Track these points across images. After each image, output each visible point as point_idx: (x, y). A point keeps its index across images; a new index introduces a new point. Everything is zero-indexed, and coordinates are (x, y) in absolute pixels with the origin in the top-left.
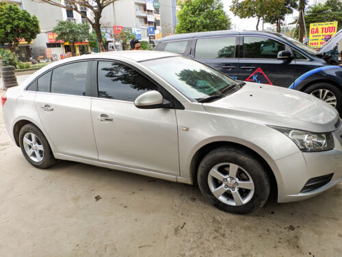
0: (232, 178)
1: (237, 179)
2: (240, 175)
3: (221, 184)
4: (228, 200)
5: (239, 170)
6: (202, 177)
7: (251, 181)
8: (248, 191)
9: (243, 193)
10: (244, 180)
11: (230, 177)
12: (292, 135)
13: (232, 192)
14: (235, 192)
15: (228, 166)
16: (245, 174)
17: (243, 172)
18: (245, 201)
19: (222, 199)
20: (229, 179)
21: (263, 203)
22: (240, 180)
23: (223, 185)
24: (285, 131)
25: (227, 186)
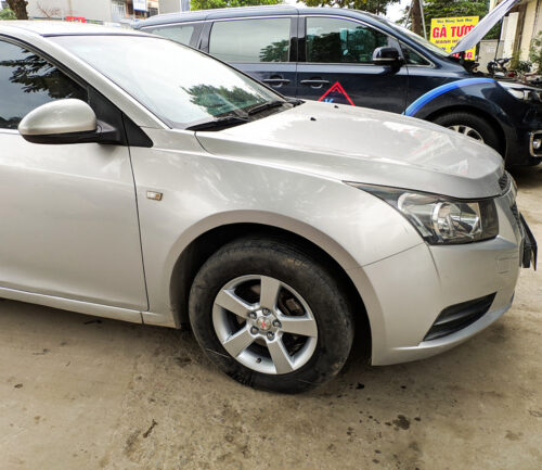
0: (267, 311)
1: (279, 312)
2: (285, 302)
3: (244, 324)
4: (259, 361)
5: (282, 290)
6: (198, 310)
7: (310, 317)
8: (304, 340)
9: (293, 343)
10: (294, 314)
11: (263, 309)
12: (404, 204)
13: (268, 342)
14: (275, 343)
15: (258, 282)
16: (297, 300)
17: (292, 296)
18: (298, 363)
19: (247, 359)
20: (259, 313)
21: (338, 366)
22: (284, 313)
23: (248, 327)
24: (388, 195)
25: (255, 329)
